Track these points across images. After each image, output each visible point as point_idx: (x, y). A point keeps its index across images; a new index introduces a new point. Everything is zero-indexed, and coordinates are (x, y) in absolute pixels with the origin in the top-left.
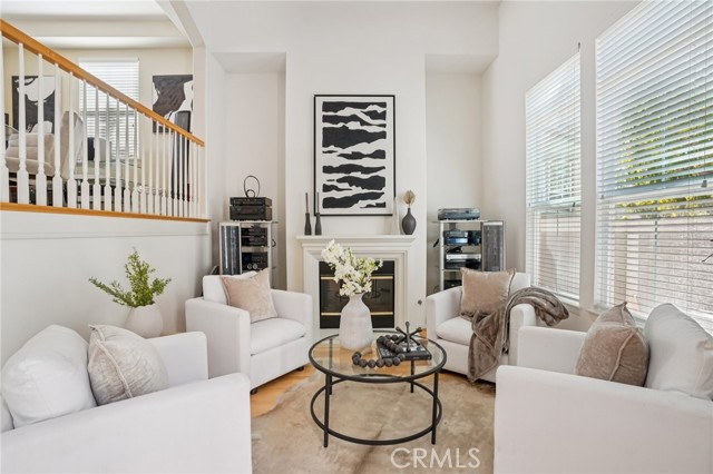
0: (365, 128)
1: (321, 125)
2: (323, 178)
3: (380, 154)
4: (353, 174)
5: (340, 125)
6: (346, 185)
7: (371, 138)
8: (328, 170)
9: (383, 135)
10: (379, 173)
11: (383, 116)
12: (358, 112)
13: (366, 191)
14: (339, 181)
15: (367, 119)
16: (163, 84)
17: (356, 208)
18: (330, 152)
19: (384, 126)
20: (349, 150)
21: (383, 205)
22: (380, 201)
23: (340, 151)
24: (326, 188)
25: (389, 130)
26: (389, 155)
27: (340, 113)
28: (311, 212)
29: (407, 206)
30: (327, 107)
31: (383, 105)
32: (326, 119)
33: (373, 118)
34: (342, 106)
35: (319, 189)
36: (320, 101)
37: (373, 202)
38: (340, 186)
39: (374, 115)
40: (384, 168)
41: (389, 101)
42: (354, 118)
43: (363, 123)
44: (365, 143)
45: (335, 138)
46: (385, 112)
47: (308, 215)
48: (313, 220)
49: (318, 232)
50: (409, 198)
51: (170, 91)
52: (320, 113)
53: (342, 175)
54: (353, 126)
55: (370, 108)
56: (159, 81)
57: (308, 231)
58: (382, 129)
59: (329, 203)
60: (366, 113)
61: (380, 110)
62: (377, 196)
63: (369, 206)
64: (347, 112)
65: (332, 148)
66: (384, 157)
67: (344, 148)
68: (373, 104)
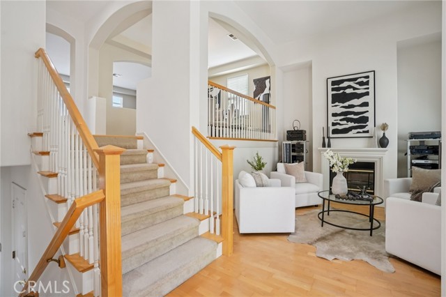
0: (356, 91)
1: (331, 93)
2: (332, 119)
3: (366, 104)
4: (349, 116)
5: (341, 91)
6: (345, 122)
7: (359, 96)
8: (334, 115)
9: (367, 94)
10: (365, 115)
11: (367, 83)
12: (352, 83)
13: (356, 124)
14: (341, 120)
15: (357, 86)
17: (350, 134)
18: (336, 106)
19: (368, 88)
20: (346, 104)
21: (367, 132)
22: (365, 129)
23: (341, 105)
24: (334, 124)
25: (371, 91)
26: (371, 104)
27: (341, 85)
28: (326, 136)
29: (383, 132)
30: (333, 83)
31: (368, 77)
32: (333, 90)
34: (342, 81)
35: (330, 125)
36: (330, 81)
37: (361, 130)
38: (341, 122)
39: (361, 84)
40: (368, 111)
41: (371, 75)
42: (349, 87)
43: (354, 89)
44: (356, 100)
45: (339, 98)
46: (368, 81)
47: (324, 138)
48: (326, 140)
49: (329, 146)
50: (384, 127)
51: (260, 84)
52: (330, 87)
53: (342, 117)
54: (349, 91)
55: (359, 80)
56: (256, 81)
57: (324, 145)
58: (367, 90)
59: (335, 132)
60: (357, 83)
61: (365, 80)
62: (364, 127)
63: (358, 132)
64: (345, 84)
65: (337, 104)
66: (368, 106)
67: (343, 103)
68: (361, 78)
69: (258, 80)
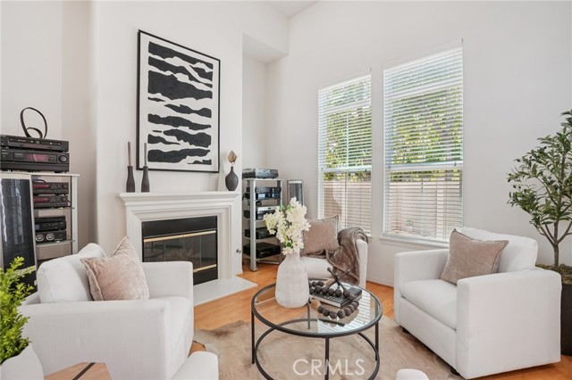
0: (193, 83)
1: (147, 68)
2: (148, 128)
3: (206, 112)
4: (181, 128)
5: (168, 73)
6: (173, 139)
7: (199, 95)
8: (154, 119)
9: (209, 95)
10: (206, 131)
11: (210, 76)
12: (186, 65)
13: (193, 147)
14: (167, 133)
15: (195, 75)
17: (185, 163)
18: (157, 100)
19: (211, 86)
20: (178, 102)
21: (209, 162)
22: (206, 158)
23: (168, 101)
24: (152, 139)
25: (214, 91)
26: (215, 114)
27: (168, 60)
28: (134, 164)
29: (230, 165)
30: (153, 48)
31: (210, 66)
32: (152, 62)
33: (201, 75)
34: (172, 54)
35: (144, 139)
36: (146, 40)
37: (200, 159)
38: (168, 138)
39: (201, 72)
40: (210, 126)
41: (215, 63)
42: (182, 70)
43: (191, 78)
44: (193, 99)
45: (163, 85)
46: (211, 73)
47: (130, 168)
48: (138, 176)
49: (145, 188)
50: (233, 159)
52: (146, 55)
53: (169, 128)
54: (181, 78)
55: (198, 65)
57: (130, 187)
58: (208, 89)
59: (155, 156)
60: (195, 69)
61: (207, 70)
62: (204, 153)
63: (196, 162)
64: (176, 62)
65: (159, 95)
66: (210, 116)
67: (172, 99)
68: (202, 62)
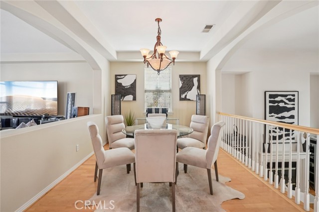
0: (286, 105)
1: (268, 105)
2: (269, 127)
3: (292, 117)
5: (276, 104)
7: (289, 110)
9: (293, 109)
11: (293, 100)
12: (283, 99)
13: (287, 133)
15: (287, 102)
16: (184, 78)
17: (282, 140)
18: (272, 116)
19: (294, 104)
20: (280, 115)
23: (276, 115)
25: (296, 106)
26: (296, 117)
27: (276, 99)
29: (305, 139)
30: (271, 96)
31: (294, 95)
32: (270, 102)
33: (289, 101)
34: (277, 96)
35: (267, 132)
36: (268, 94)
37: (289, 138)
39: (290, 100)
40: (294, 123)
41: (296, 94)
42: (282, 101)
43: (286, 103)
44: (286, 112)
45: (274, 109)
46: (294, 99)
47: (264, 144)
49: (269, 152)
51: (187, 82)
52: (268, 99)
54: (281, 105)
55: (288, 97)
56: (182, 77)
57: (264, 151)
58: (293, 106)
60: (287, 99)
61: (292, 98)
64: (279, 99)
65: (273, 114)
66: (294, 118)
67: (278, 114)
68: (290, 95)
69: (185, 76)
